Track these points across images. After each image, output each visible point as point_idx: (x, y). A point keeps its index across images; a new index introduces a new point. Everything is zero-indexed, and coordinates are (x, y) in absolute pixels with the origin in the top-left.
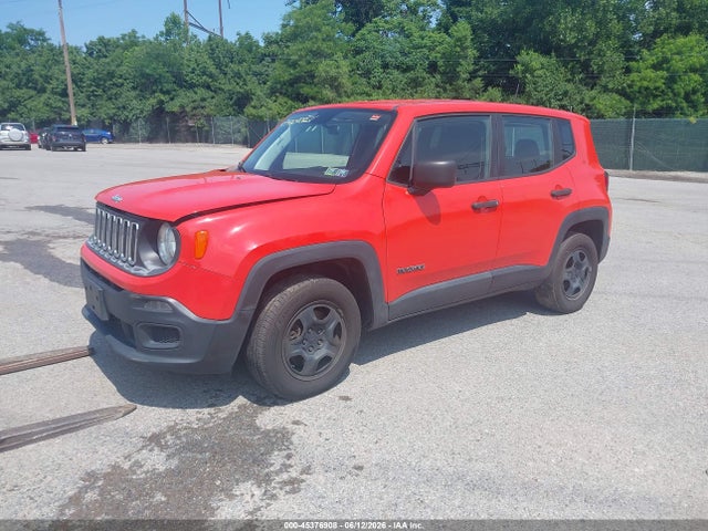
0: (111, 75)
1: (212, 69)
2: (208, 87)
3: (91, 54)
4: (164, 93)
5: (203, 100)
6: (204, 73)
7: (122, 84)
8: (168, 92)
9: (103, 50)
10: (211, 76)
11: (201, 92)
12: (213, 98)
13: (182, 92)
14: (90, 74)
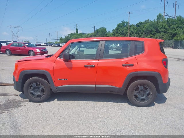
0: (140, 31)
1: (167, 27)
2: (165, 32)
3: (137, 26)
4: (152, 34)
5: (163, 35)
6: (164, 28)
7: (143, 33)
8: (153, 34)
9: (140, 25)
10: (166, 29)
11: (163, 33)
12: (166, 35)
13: (157, 34)
14: (136, 31)
